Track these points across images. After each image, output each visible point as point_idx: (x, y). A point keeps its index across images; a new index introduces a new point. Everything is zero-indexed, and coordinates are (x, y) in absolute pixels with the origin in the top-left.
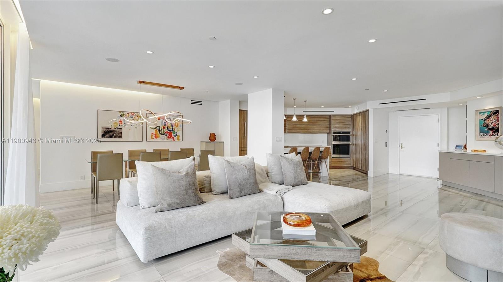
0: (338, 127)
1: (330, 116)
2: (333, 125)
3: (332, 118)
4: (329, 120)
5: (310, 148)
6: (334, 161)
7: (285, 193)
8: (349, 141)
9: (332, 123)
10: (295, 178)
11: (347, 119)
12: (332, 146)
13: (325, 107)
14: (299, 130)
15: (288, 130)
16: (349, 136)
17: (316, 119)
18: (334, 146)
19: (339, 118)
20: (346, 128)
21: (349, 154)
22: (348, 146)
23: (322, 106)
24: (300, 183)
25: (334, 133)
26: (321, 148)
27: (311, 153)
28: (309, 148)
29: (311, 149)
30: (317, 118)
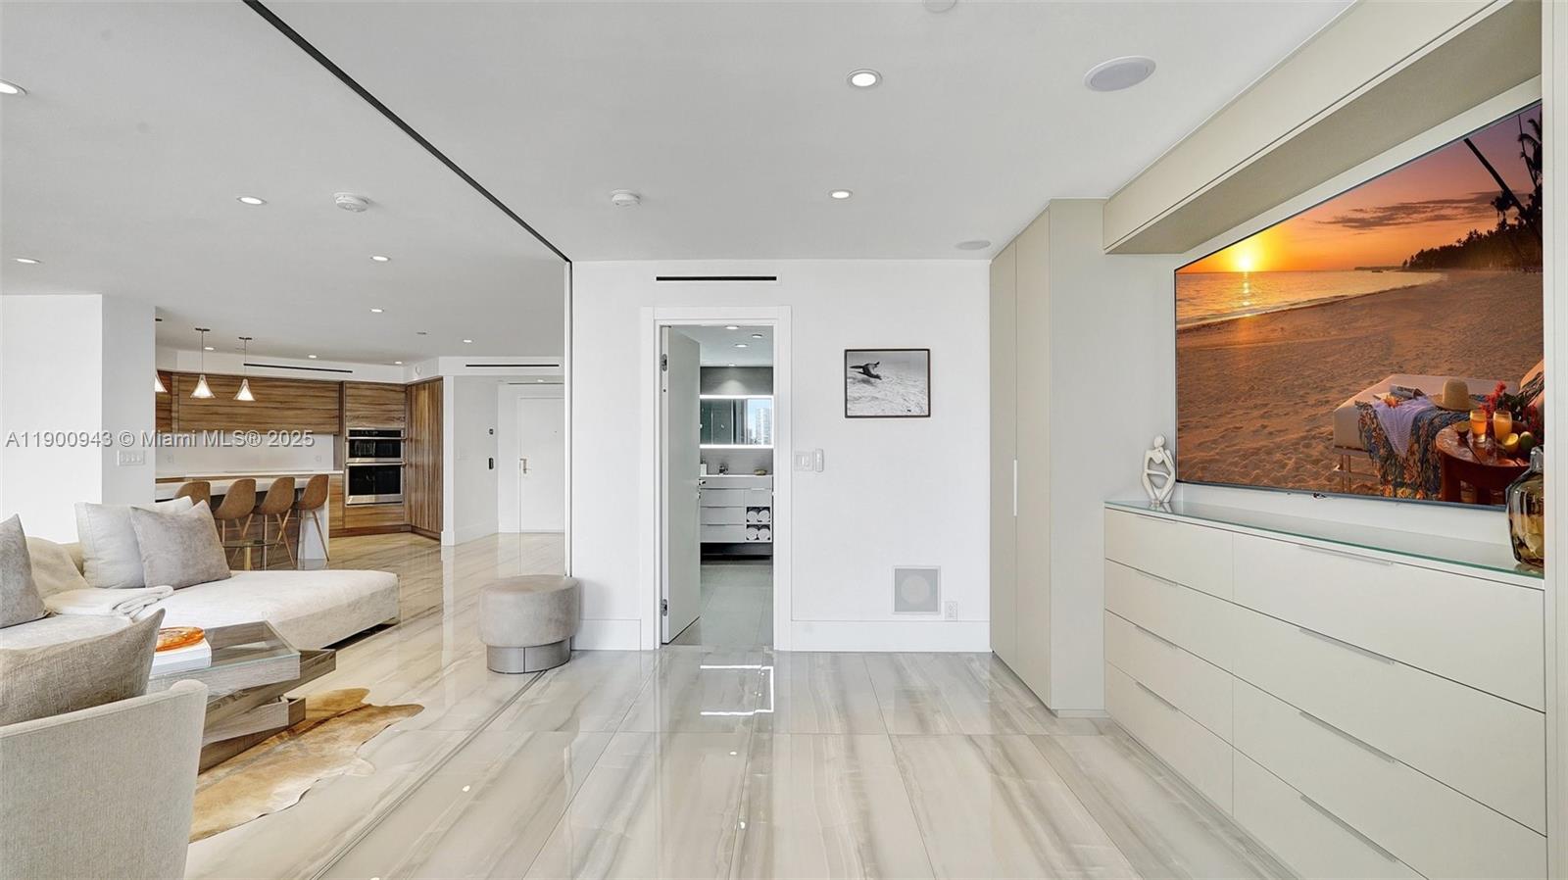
0: (367, 417)
1: (341, 384)
2: (350, 410)
3: (349, 392)
4: (336, 395)
5: (259, 482)
6: (354, 513)
7: (145, 606)
8: (399, 456)
9: (348, 405)
10: (185, 566)
11: (392, 395)
12: (347, 470)
13: (319, 358)
14: (230, 422)
15: (181, 423)
16: (399, 441)
17: (292, 392)
18: (354, 471)
19: (368, 393)
20: (391, 419)
21: (399, 492)
22: (397, 468)
23: (311, 356)
24: (204, 578)
25: (353, 433)
26: (296, 480)
27: (261, 495)
28: (254, 481)
29: (261, 484)
30: (298, 387)
